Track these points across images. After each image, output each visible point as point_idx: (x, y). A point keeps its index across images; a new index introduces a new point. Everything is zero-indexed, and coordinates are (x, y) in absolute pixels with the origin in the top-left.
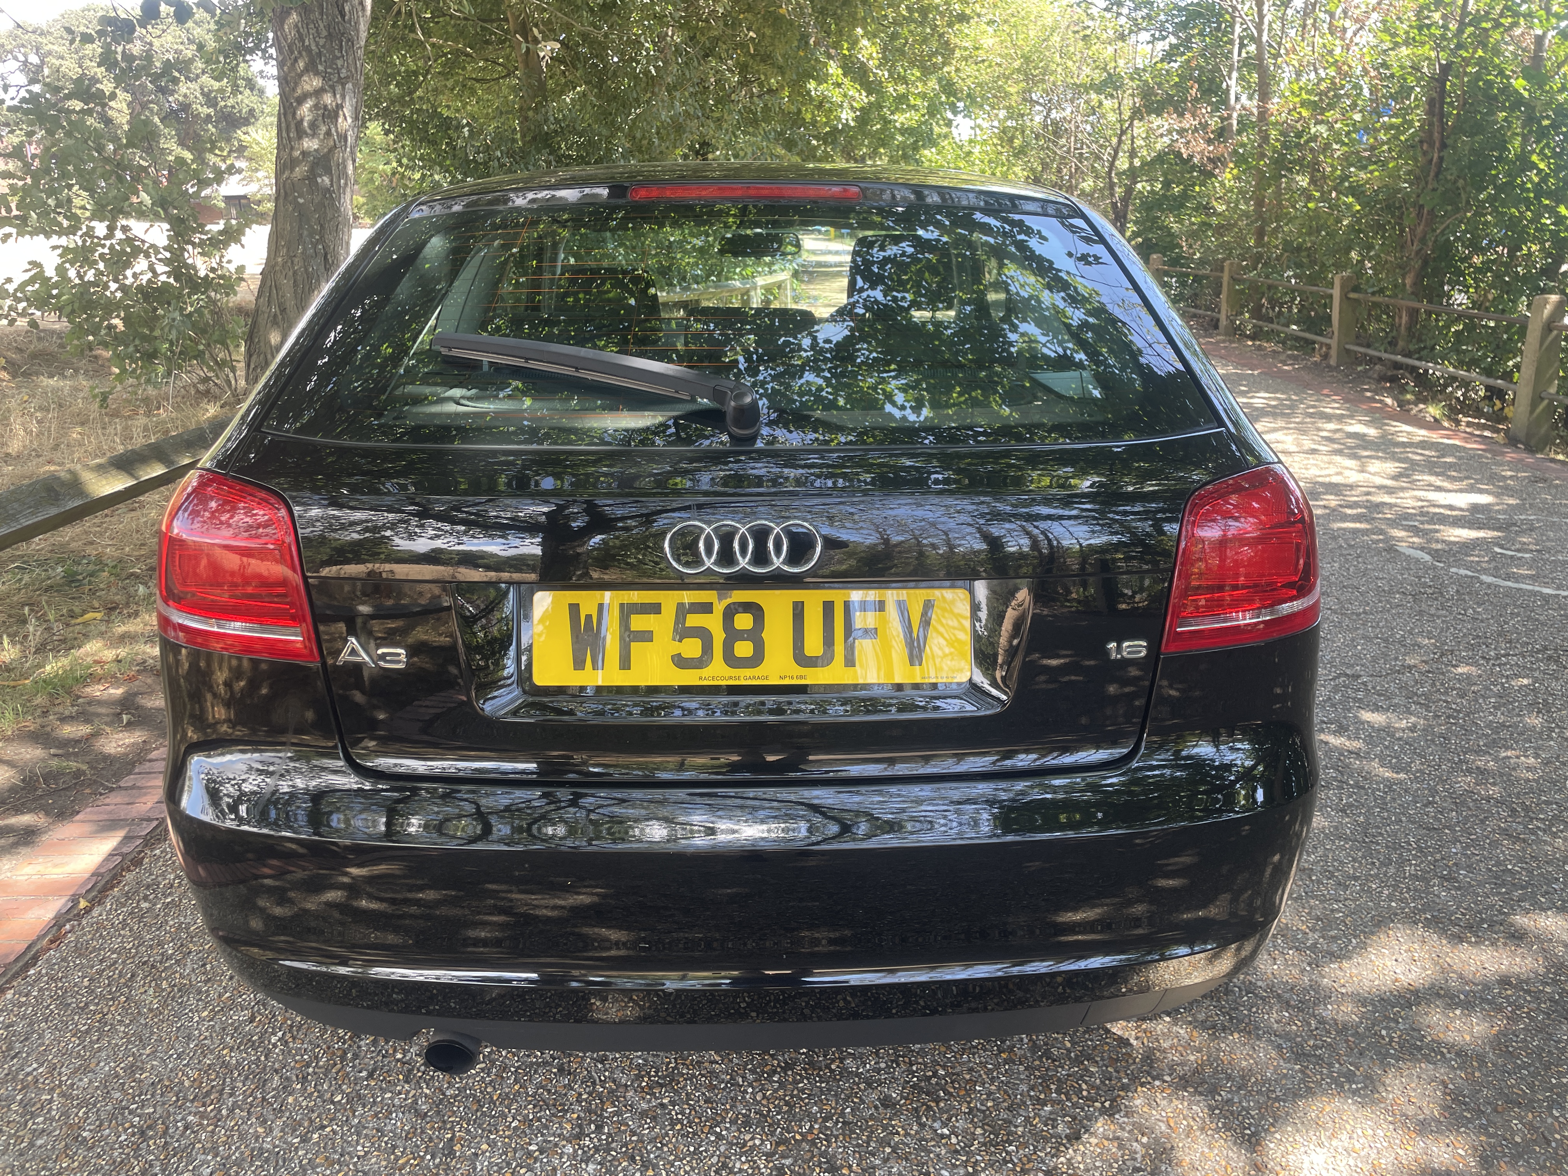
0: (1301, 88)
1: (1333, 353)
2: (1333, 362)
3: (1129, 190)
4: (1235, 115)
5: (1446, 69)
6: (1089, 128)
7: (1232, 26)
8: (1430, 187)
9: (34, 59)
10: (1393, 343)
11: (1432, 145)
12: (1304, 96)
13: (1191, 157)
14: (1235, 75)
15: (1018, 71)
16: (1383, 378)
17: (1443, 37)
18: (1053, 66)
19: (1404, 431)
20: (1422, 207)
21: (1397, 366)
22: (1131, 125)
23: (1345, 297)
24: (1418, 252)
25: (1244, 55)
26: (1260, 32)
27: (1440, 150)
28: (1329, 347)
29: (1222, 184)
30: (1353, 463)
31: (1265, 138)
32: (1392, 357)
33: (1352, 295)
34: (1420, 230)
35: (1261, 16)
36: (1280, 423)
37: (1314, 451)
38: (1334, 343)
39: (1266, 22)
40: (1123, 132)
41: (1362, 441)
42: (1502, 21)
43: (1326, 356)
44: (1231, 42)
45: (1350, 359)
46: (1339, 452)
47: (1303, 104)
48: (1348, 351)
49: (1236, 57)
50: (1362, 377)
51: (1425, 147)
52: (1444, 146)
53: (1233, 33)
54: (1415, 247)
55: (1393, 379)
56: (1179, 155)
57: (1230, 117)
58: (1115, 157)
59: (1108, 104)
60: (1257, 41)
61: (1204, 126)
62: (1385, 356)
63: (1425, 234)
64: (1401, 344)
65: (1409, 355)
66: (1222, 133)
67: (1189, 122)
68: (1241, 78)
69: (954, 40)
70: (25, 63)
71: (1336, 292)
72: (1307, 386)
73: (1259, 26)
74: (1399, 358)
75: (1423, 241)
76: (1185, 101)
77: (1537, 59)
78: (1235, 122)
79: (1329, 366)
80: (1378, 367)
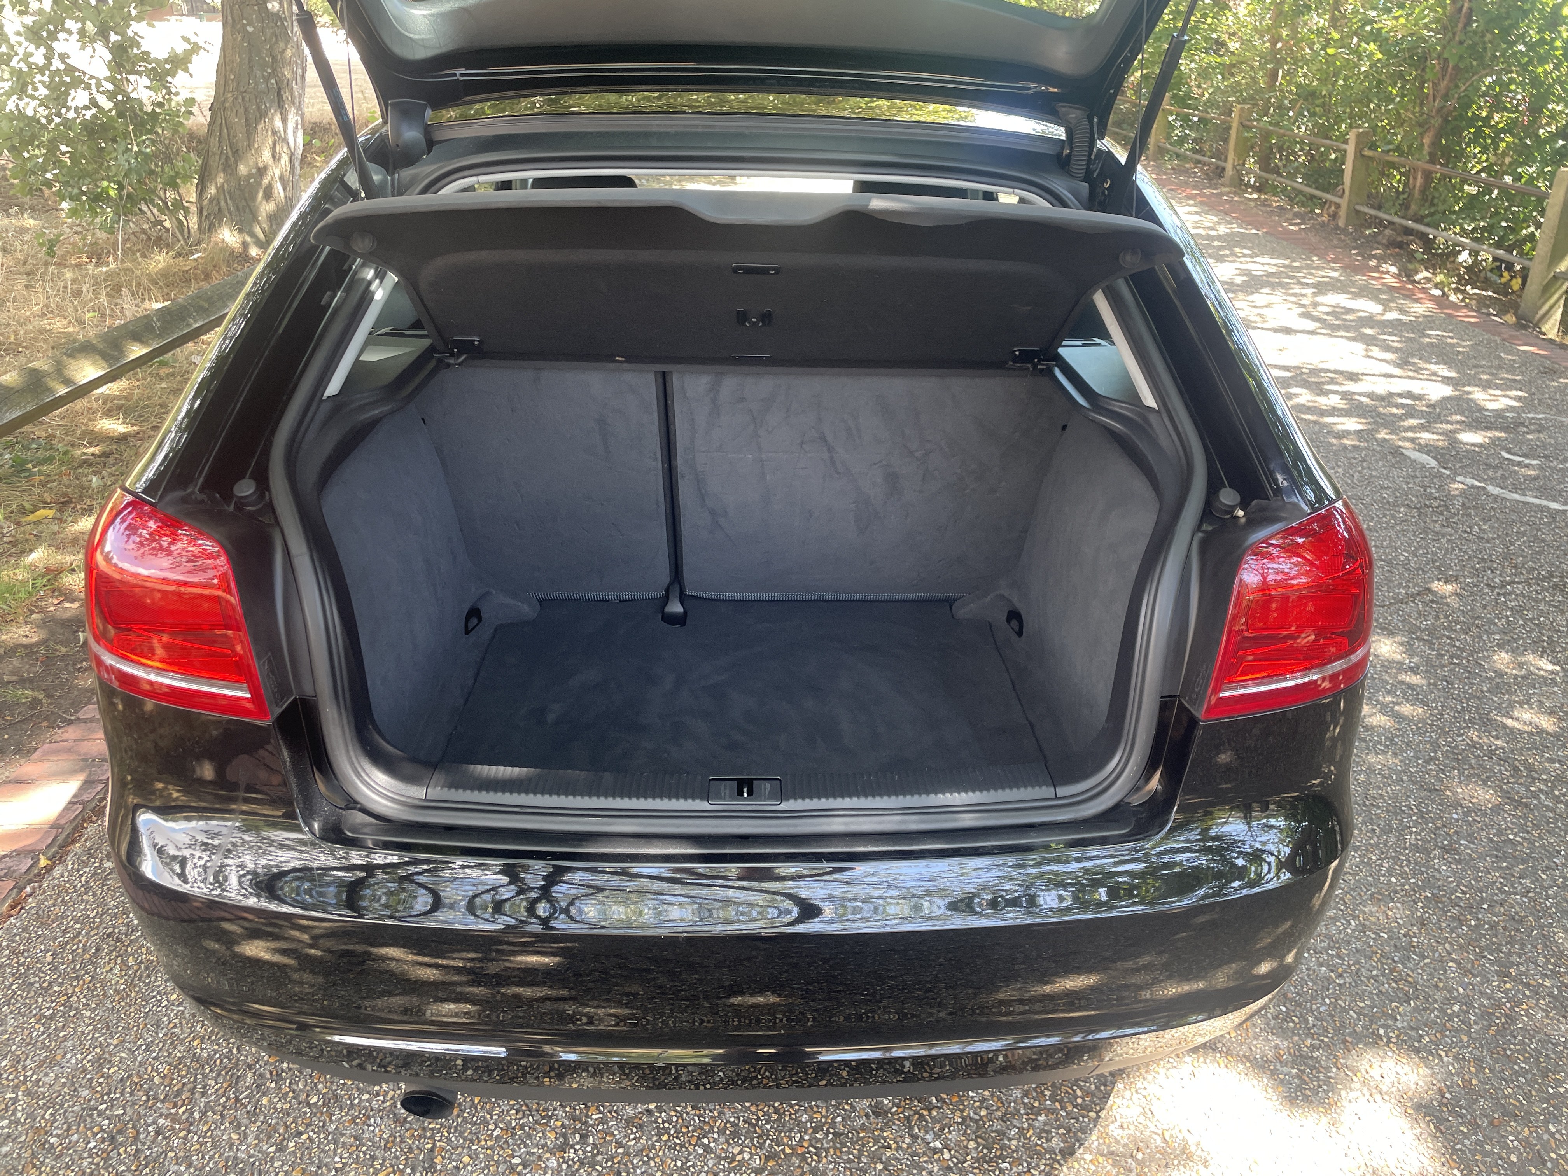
1: (1343, 213)
2: (1341, 223)
8: (1457, 39)
10: (1405, 206)
16: (1392, 244)
20: (1446, 60)
21: (1408, 231)
23: (1359, 154)
24: (1438, 109)
28: (1338, 206)
32: (1404, 222)
33: (1367, 152)
34: (1442, 84)
38: (1344, 202)
43: (1334, 217)
45: (1359, 221)
48: (1357, 212)
50: (1370, 242)
54: (1436, 104)
55: (1403, 246)
62: (1397, 220)
63: (1448, 89)
64: (1413, 207)
65: (1418, 220)
71: (1350, 148)
72: (1313, 251)
74: (1410, 223)
75: (1445, 97)
79: (1337, 227)
80: (1388, 232)
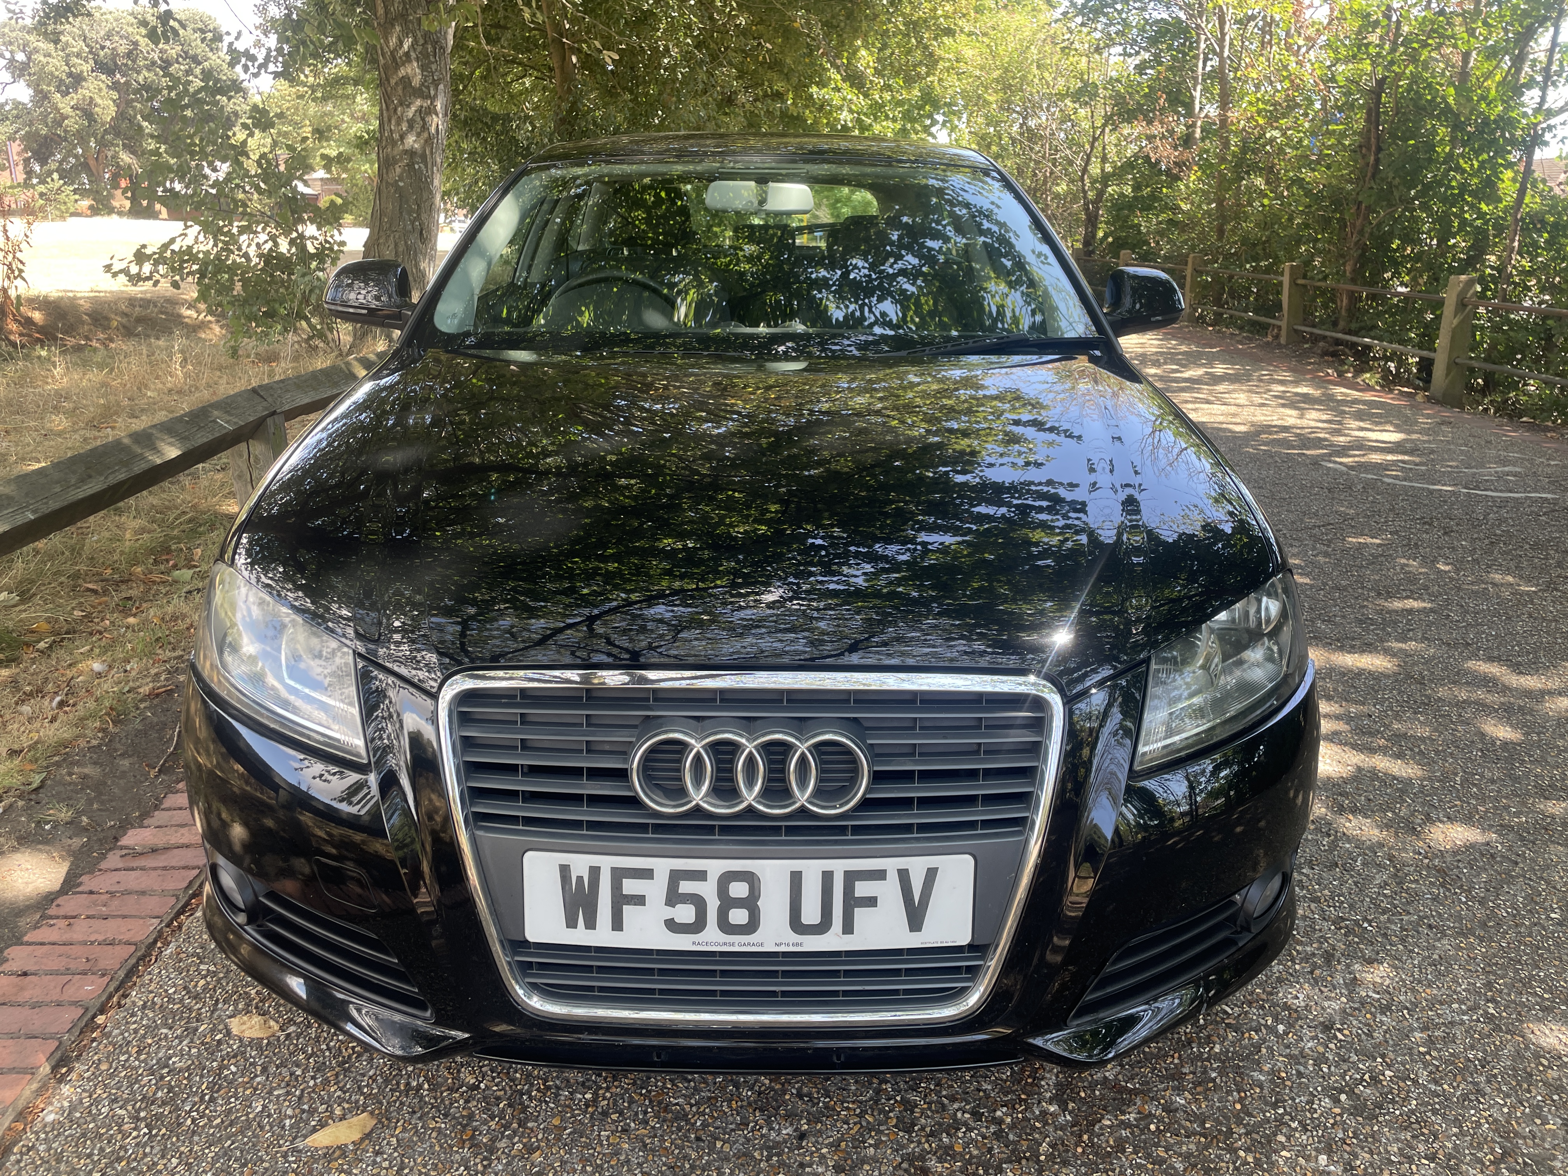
0: (1258, 100)
1: (1284, 333)
2: (1283, 340)
3: (1100, 193)
4: (1199, 123)
5: (1381, 83)
6: (1062, 135)
7: (1198, 42)
8: (1367, 185)
9: (21, 57)
10: (1335, 324)
11: (1369, 149)
12: (1261, 106)
13: (1158, 162)
14: (1199, 88)
15: (997, 81)
16: (1325, 353)
17: (1378, 54)
18: (1030, 77)
19: (1339, 391)
20: (1360, 203)
21: (1338, 342)
22: (1103, 132)
23: (1293, 283)
24: (1356, 243)
25: (1208, 68)
26: (1222, 48)
27: (1376, 154)
28: (1279, 328)
29: (1187, 187)
30: (1294, 413)
31: (1226, 144)
32: (1334, 334)
33: (1300, 281)
34: (1358, 223)
35: (1223, 34)
36: (1236, 386)
37: (1263, 405)
38: (1283, 324)
39: (1227, 38)
40: (1095, 139)
41: (1306, 398)
42: (1430, 41)
43: (1277, 337)
44: (1196, 57)
45: (1297, 337)
46: (1284, 406)
47: (1259, 112)
48: (1296, 331)
49: (1200, 70)
50: (1306, 354)
51: (1364, 150)
52: (1379, 149)
53: (1198, 48)
54: (1355, 238)
55: (1334, 354)
56: (1147, 158)
57: (1194, 125)
58: (1087, 162)
59: (1082, 112)
60: (1220, 55)
61: (1172, 132)
62: (1328, 333)
63: (1363, 226)
64: (1342, 324)
65: (1350, 332)
66: (1187, 140)
67: (1157, 129)
68: (1205, 90)
69: (939, 52)
70: (12, 60)
71: (1286, 280)
72: (1262, 361)
73: (1221, 41)
74: (1340, 335)
75: (1361, 232)
76: (1153, 111)
77: (1464, 75)
78: (1198, 130)
79: (1279, 344)
80: (1321, 344)
